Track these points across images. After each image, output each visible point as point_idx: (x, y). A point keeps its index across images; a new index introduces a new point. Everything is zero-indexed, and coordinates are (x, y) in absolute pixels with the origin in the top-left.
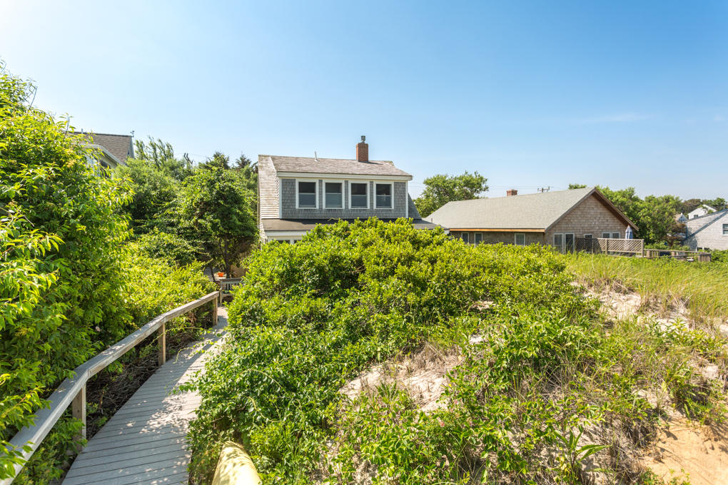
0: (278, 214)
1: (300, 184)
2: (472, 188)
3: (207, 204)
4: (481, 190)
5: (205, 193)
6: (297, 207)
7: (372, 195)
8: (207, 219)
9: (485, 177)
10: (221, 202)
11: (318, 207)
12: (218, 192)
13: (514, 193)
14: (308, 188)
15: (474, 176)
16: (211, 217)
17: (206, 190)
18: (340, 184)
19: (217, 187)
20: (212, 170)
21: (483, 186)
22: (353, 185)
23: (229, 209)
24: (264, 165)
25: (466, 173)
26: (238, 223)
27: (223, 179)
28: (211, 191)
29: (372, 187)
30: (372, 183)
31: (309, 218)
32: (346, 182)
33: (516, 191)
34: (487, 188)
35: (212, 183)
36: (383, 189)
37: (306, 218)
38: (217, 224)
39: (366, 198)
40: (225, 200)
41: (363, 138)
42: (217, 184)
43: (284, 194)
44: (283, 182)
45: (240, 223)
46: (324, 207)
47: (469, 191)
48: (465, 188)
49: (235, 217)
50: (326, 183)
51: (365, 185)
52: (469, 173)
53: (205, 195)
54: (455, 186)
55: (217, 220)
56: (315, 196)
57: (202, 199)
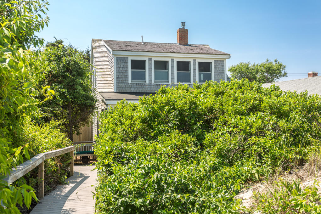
0: (113, 88)
1: (133, 61)
2: (271, 74)
3: (54, 76)
4: (280, 75)
5: (53, 66)
6: (130, 82)
7: (195, 72)
8: (55, 89)
9: (283, 64)
10: (68, 74)
11: (147, 82)
12: (64, 66)
13: (315, 75)
14: (139, 65)
15: (274, 63)
16: (58, 87)
17: (54, 64)
18: (167, 62)
19: (64, 61)
20: (58, 47)
21: (283, 72)
22: (178, 63)
23: (74, 80)
24: (98, 48)
25: (267, 61)
26: (82, 92)
27: (69, 55)
28: (58, 64)
29: (194, 65)
30: (194, 61)
31: (140, 92)
32: (172, 60)
33: (317, 73)
34: (286, 74)
35: (59, 58)
36: (205, 67)
37: (138, 91)
38: (64, 93)
39: (189, 74)
40: (71, 72)
41: (184, 24)
42: (64, 58)
43: (118, 71)
44: (117, 60)
45: (84, 93)
46: (153, 82)
47: (269, 77)
48: (266, 74)
49: (79, 88)
50: (155, 61)
51: (188, 63)
52: (270, 61)
53: (53, 68)
54: (257, 72)
55: (64, 90)
56: (145, 72)
57: (50, 72)
